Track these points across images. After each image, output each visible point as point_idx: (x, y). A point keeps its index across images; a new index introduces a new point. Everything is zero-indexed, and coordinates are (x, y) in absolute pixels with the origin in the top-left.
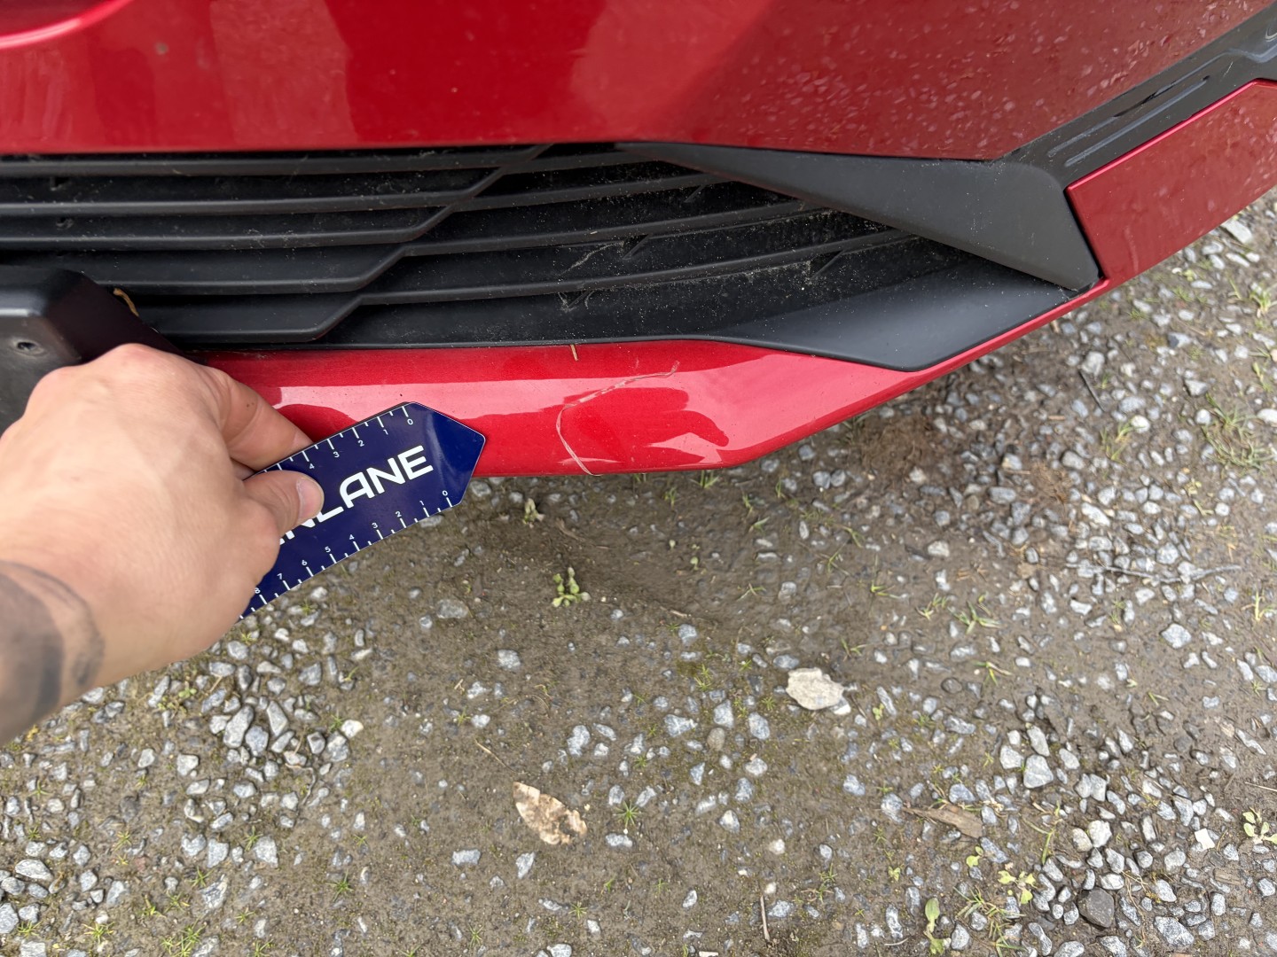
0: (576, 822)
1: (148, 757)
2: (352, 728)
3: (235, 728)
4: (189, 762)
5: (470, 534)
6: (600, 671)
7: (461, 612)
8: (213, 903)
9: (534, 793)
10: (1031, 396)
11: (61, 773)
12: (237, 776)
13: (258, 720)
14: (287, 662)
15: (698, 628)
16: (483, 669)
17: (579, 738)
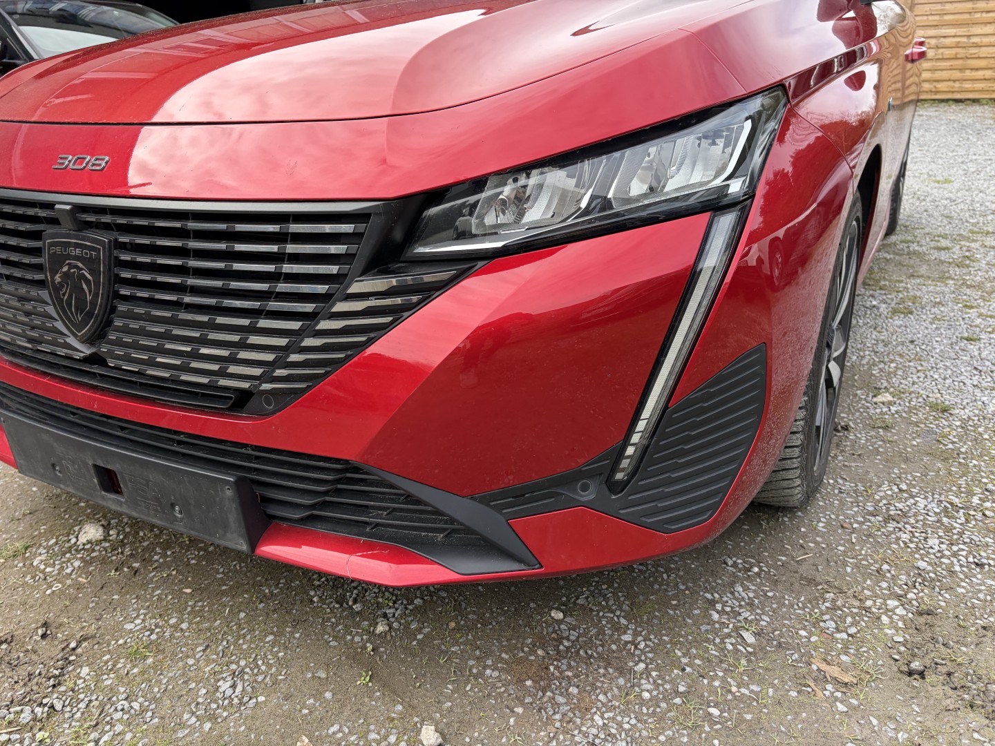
1: (193, 685)
2: (261, 699)
3: (225, 686)
4: (204, 691)
5: (344, 652)
6: (358, 710)
7: (323, 675)
8: (180, 735)
9: (306, 740)
10: (602, 671)
11: (165, 681)
12: (216, 701)
13: (234, 686)
14: (256, 671)
15: (404, 708)
16: (318, 695)
17: (335, 728)
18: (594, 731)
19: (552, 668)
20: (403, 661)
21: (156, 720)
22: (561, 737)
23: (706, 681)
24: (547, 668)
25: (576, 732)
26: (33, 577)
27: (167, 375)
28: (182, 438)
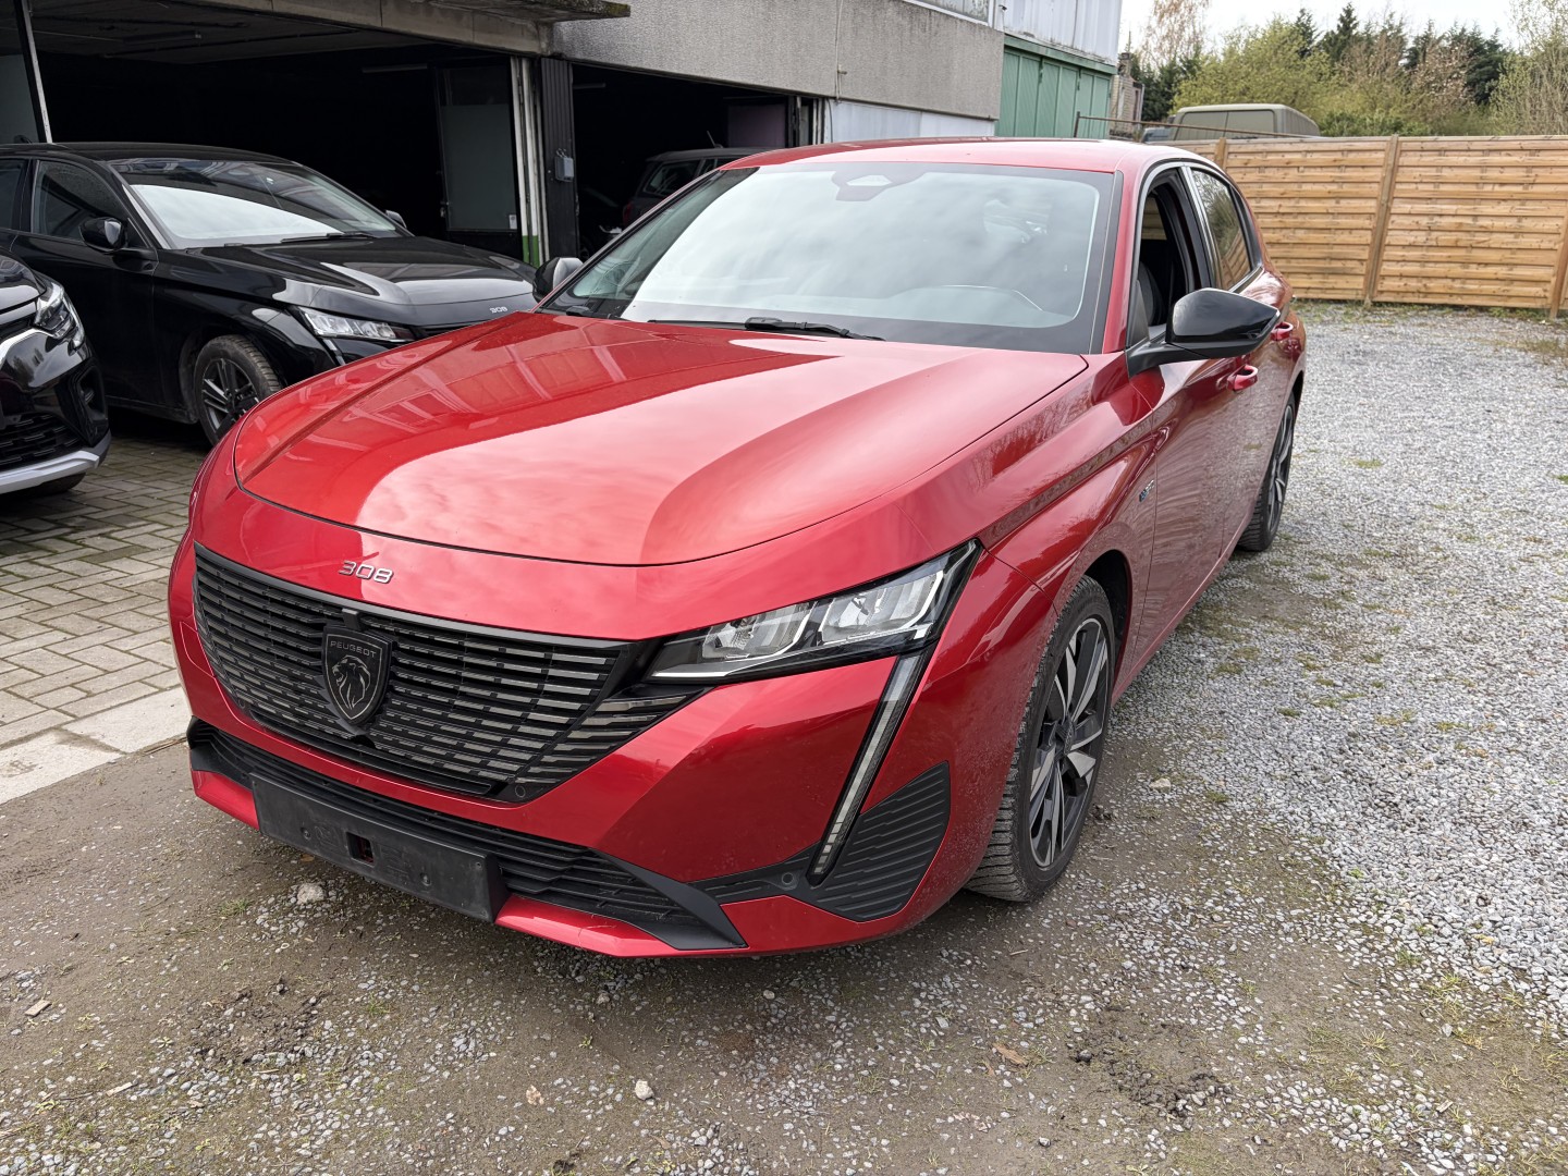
0: (541, 1101)
1: (430, 1040)
2: (493, 1054)
3: (459, 1042)
4: (440, 1046)
5: (567, 1018)
6: (580, 1068)
7: (549, 1038)
8: (423, 1080)
9: (535, 1089)
10: (802, 1046)
11: (403, 1036)
12: (451, 1055)
13: (467, 1043)
15: (621, 1067)
16: (545, 1054)
17: (560, 1081)
18: (786, 1093)
19: (757, 1041)
20: (622, 1029)
21: (399, 1068)
22: (757, 1096)
23: (894, 1058)
24: (753, 1041)
25: (770, 1093)
26: (260, 935)
27: (432, 762)
28: (435, 815)
